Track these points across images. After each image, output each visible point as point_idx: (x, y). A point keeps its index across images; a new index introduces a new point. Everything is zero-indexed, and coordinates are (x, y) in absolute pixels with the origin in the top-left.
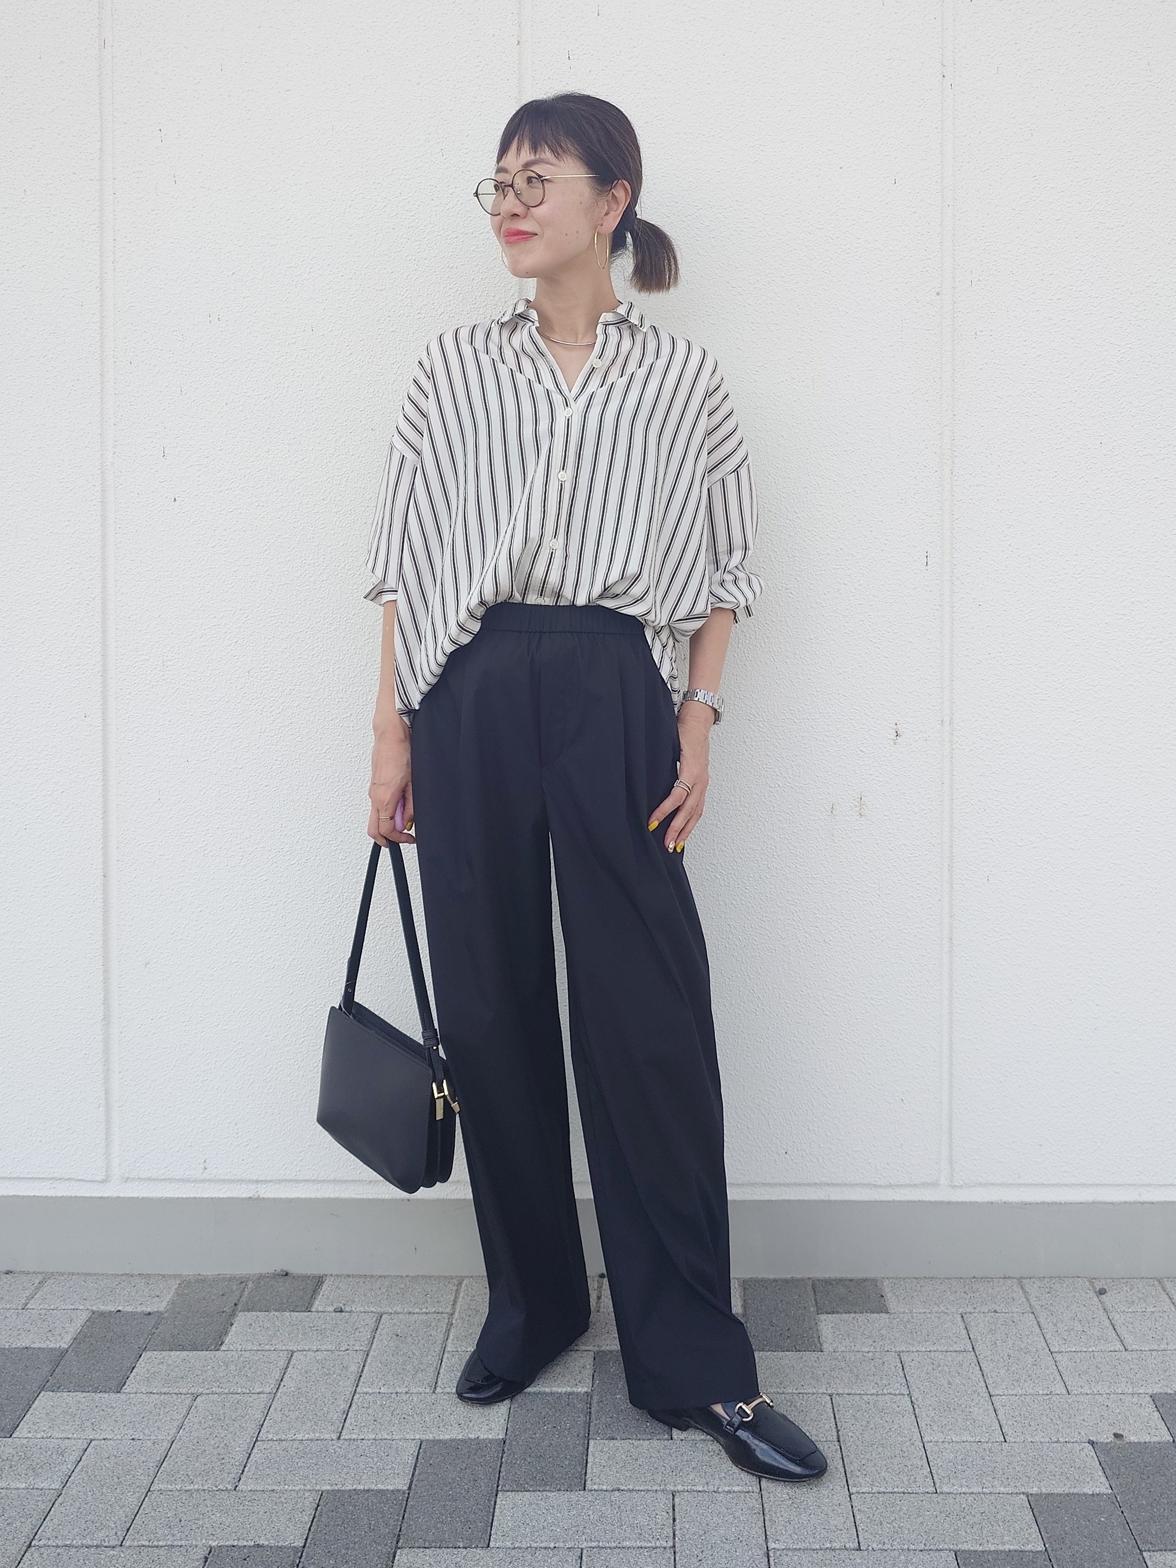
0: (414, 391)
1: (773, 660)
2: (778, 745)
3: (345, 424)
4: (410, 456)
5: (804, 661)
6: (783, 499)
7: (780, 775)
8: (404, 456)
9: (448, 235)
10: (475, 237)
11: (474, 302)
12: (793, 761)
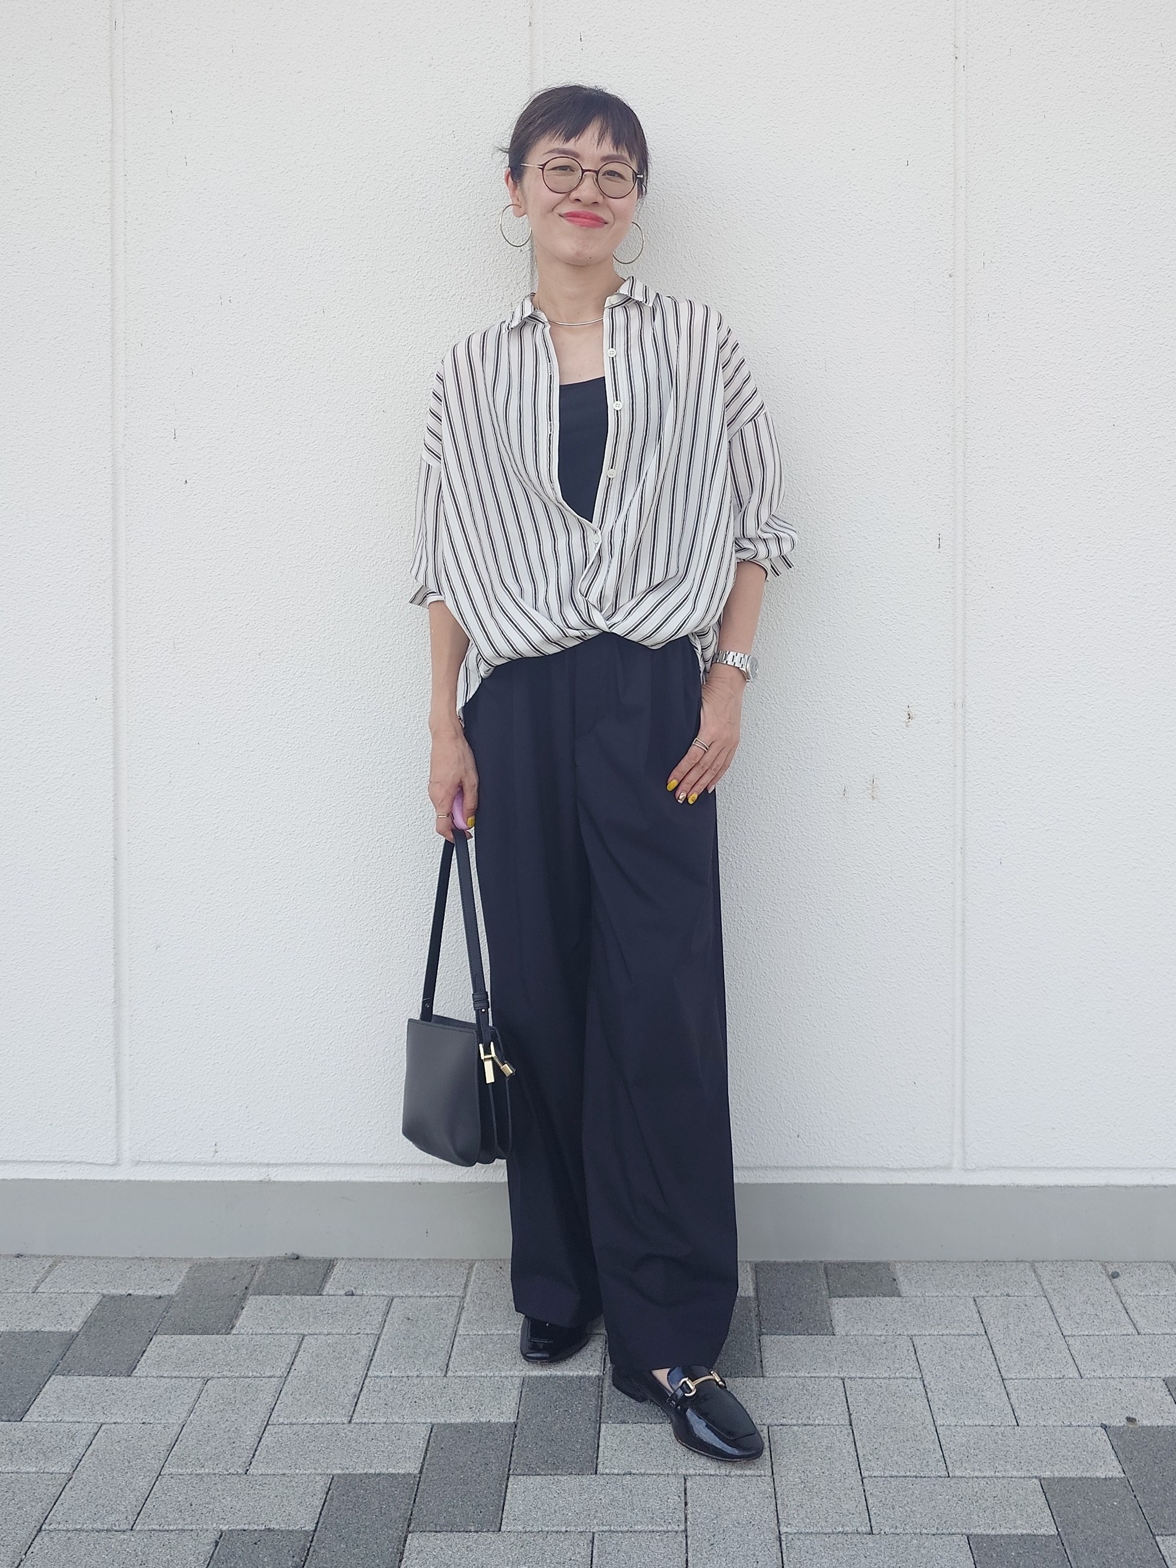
1: (785, 643)
2: (790, 727)
3: (356, 406)
5: (816, 644)
6: (795, 481)
7: (791, 757)
8: (429, 465)
9: (460, 217)
12: (805, 744)
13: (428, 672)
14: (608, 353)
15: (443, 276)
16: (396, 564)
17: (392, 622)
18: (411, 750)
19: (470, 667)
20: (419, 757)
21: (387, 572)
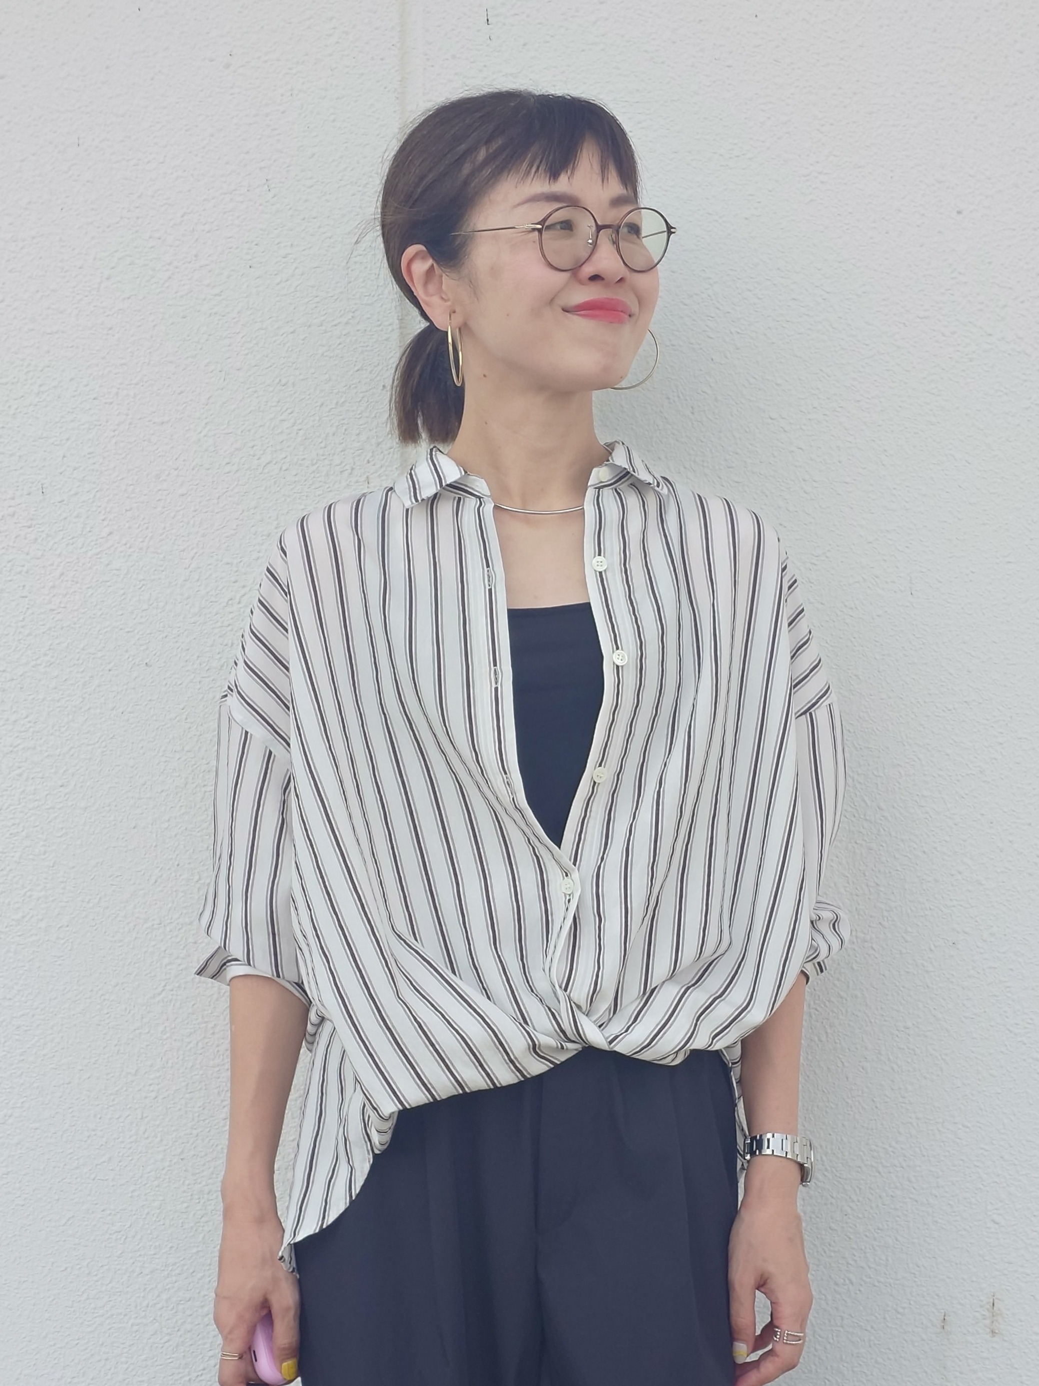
0: (261, 621)
1: (840, 1065)
2: (849, 1211)
3: (100, 654)
4: (259, 732)
5: (895, 1067)
6: (858, 786)
7: (852, 1262)
8: (247, 733)
9: (278, 328)
10: (326, 332)
11: (323, 445)
12: (875, 1239)
13: (224, 1116)
14: (594, 564)
15: (249, 431)
16: (168, 929)
17: (161, 1028)
18: (194, 1250)
19: (351, 1137)
20: (208, 1262)
21: (153, 943)
